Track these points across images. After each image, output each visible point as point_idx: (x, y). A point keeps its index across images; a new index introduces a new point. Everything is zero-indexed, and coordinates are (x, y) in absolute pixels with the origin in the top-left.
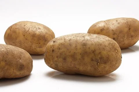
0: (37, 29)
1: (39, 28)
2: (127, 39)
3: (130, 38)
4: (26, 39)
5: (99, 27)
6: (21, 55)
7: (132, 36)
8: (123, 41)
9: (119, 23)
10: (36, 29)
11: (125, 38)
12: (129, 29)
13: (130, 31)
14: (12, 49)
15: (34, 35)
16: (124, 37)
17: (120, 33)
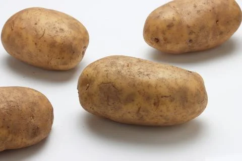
0: (57, 31)
1: (62, 30)
2: (212, 38)
3: (219, 36)
4: (40, 51)
5: (165, 20)
6: (33, 110)
7: (221, 33)
8: (207, 42)
9: (198, 11)
10: (55, 33)
11: (210, 38)
12: (217, 21)
13: (218, 25)
14: (18, 102)
15: (53, 45)
16: (208, 36)
17: (200, 30)
